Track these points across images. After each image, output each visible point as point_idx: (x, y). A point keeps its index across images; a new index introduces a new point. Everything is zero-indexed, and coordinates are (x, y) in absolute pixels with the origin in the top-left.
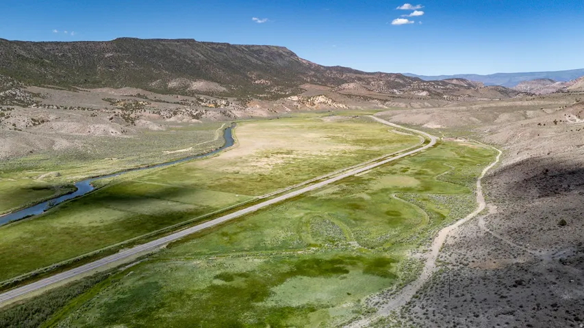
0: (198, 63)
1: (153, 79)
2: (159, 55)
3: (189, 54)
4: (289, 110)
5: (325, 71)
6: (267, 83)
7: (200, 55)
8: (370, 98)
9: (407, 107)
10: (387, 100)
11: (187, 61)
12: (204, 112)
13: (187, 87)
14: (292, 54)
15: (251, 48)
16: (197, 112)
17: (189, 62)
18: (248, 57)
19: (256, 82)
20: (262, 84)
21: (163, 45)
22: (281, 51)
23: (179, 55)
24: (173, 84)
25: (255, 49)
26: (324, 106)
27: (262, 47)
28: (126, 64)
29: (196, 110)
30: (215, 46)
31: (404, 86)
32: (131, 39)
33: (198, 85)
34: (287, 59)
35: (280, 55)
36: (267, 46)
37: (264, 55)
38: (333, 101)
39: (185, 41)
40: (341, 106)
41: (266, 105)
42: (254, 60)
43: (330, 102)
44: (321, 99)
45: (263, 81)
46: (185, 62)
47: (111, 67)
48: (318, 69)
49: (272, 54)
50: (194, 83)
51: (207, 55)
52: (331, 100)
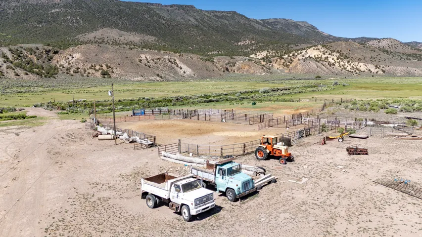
17: (164, 22)
20: (246, 45)
30: (218, 14)
36: (285, 19)
43: (332, 58)
45: (248, 42)
47: (40, 23)
51: (202, 20)
52: (336, 55)
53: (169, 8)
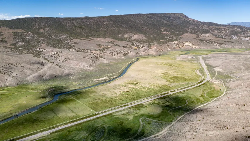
0: (139, 25)
1: (120, 33)
2: (124, 22)
3: (137, 20)
4: (170, 49)
5: (200, 25)
6: (167, 33)
7: (142, 21)
8: (214, 42)
9: (231, 48)
10: (223, 44)
11: (135, 24)
12: (130, 52)
13: (131, 37)
14: (186, 17)
15: (166, 15)
16: (127, 52)
17: (136, 25)
18: (163, 20)
19: (163, 33)
20: (165, 34)
21: (127, 17)
22: (179, 16)
23: (132, 22)
24: (126, 36)
25: (167, 15)
26: (187, 47)
27: (171, 15)
28: (111, 27)
29: (127, 51)
30: (149, 16)
31: (240, 33)
32: (114, 15)
33: (135, 37)
34: (182, 19)
35: (179, 18)
36: (173, 14)
37: (172, 18)
38: (193, 44)
39: (136, 15)
40: (196, 47)
41: (159, 47)
42: (165, 22)
43: (191, 45)
44: (187, 43)
45: (166, 32)
46: (134, 25)
47: (105, 28)
48: (197, 24)
49: (175, 17)
50: (134, 35)
51: (145, 20)
52: (192, 44)
53: (132, 16)
